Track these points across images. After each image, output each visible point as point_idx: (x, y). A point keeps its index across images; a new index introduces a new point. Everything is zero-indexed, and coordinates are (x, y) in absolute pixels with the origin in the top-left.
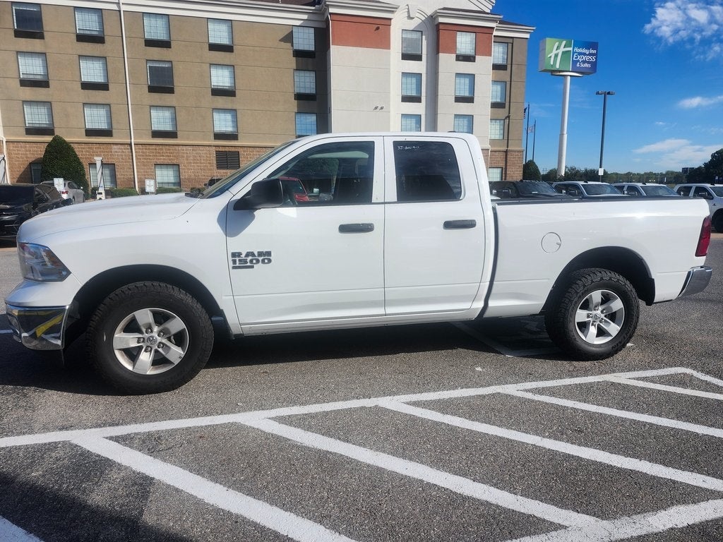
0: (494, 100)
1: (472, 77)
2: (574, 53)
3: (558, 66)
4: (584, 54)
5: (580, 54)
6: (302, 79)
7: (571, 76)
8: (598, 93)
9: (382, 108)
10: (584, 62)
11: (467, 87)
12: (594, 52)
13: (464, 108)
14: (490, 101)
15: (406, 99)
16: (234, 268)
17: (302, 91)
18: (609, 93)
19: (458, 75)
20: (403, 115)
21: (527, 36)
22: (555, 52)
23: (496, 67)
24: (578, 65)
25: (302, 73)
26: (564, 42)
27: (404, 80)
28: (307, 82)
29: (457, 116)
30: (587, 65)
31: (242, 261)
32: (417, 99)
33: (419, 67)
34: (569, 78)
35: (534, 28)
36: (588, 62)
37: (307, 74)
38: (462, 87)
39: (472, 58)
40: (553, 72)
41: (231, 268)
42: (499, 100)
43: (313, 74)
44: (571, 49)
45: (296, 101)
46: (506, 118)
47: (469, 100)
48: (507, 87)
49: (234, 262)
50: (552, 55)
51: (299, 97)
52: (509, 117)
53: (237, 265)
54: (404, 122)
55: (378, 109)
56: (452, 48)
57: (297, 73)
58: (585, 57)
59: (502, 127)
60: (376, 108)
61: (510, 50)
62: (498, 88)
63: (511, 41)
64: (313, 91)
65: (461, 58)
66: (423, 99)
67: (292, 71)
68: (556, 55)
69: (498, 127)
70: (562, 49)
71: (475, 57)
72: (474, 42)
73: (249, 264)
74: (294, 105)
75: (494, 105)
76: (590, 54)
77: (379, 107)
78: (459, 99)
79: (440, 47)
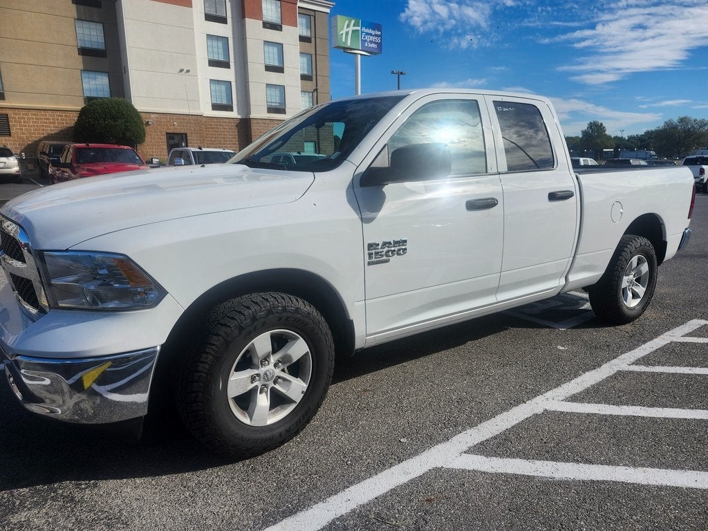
0: (302, 73)
1: (280, 46)
2: (362, 32)
3: (349, 44)
4: (371, 35)
5: (367, 34)
6: (87, 32)
7: (361, 54)
8: (393, 72)
9: (188, 71)
10: (371, 42)
11: (276, 56)
12: (379, 33)
13: (274, 78)
14: (299, 73)
15: (213, 63)
16: (369, 264)
17: (88, 45)
18: (401, 73)
19: (266, 43)
20: (211, 81)
21: (328, 11)
22: (345, 30)
23: (303, 39)
24: (366, 45)
25: (86, 24)
26: (353, 22)
27: (210, 43)
28: (93, 35)
29: (268, 85)
30: (373, 45)
31: (378, 253)
32: (225, 65)
33: (225, 30)
34: (359, 56)
35: (334, 4)
36: (375, 43)
37: (93, 25)
38: (271, 55)
39: (279, 28)
40: (345, 49)
41: (366, 264)
42: (306, 73)
43: (100, 27)
44: (359, 28)
45: (81, 56)
46: (314, 90)
47: (279, 70)
48: (313, 59)
49: (370, 255)
50: (344, 32)
51: (84, 52)
52: (316, 90)
53: (373, 260)
54: (213, 88)
55: (183, 73)
56: (258, 14)
57: (79, 24)
58: (372, 37)
59: (311, 99)
60: (181, 71)
61: (313, 22)
62: (305, 60)
63: (312, 13)
64: (102, 47)
65: (267, 26)
66: (232, 64)
67: (73, 20)
68: (347, 33)
69: (307, 99)
70: (352, 28)
71: (281, 26)
72: (280, 11)
73: (385, 258)
74: (78, 61)
75: (304, 77)
76: (376, 35)
77: (185, 70)
78: (269, 68)
79: (246, 12)
